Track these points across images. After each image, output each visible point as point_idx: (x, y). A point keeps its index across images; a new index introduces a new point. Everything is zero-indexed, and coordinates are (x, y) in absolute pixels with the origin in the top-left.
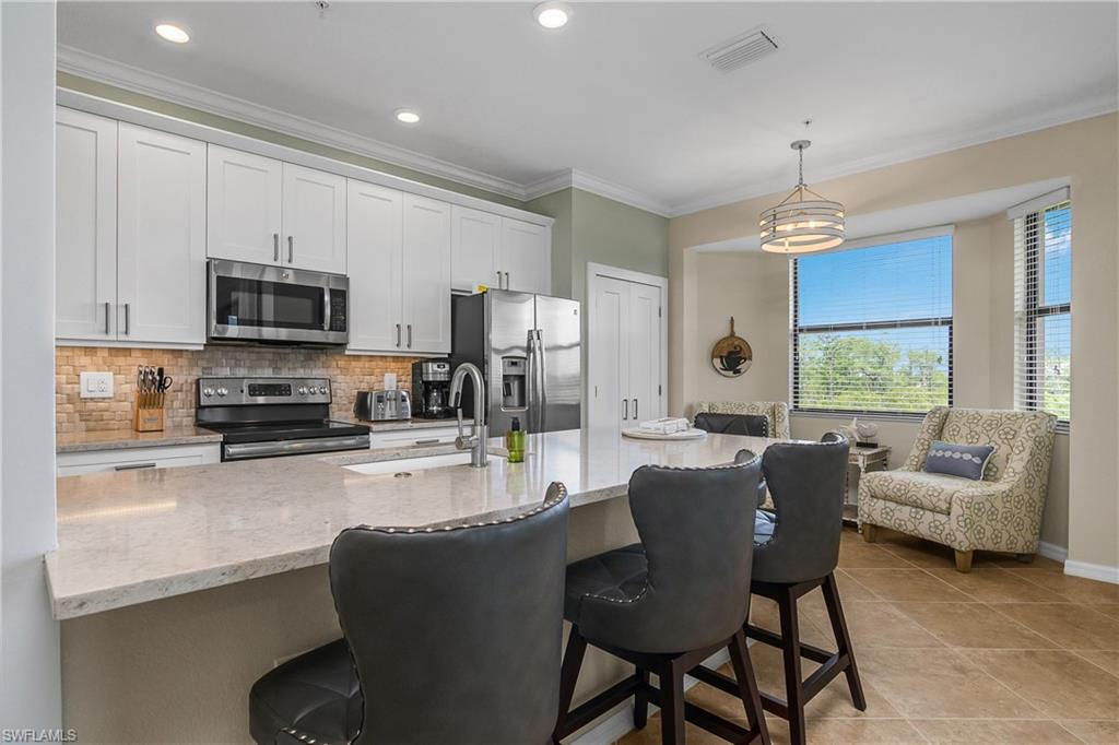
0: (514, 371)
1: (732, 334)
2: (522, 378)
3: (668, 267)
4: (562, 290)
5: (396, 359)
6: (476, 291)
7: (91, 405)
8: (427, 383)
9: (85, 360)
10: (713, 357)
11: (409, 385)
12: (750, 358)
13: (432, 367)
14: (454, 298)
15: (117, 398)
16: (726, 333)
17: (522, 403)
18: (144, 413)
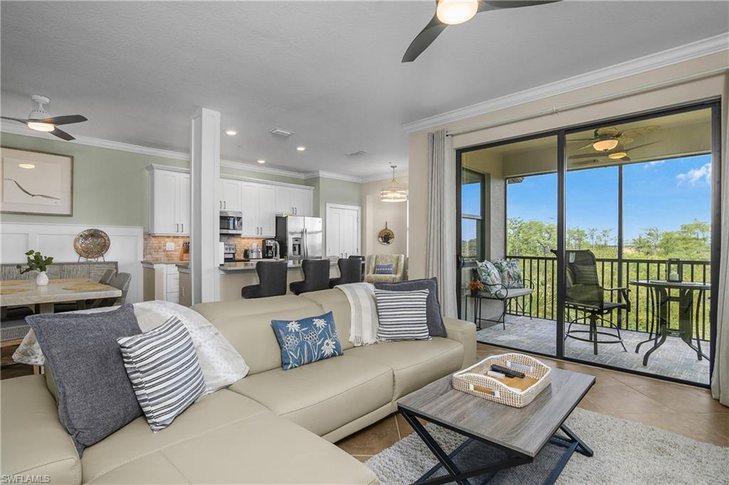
0: (297, 243)
1: (386, 229)
2: (299, 245)
3: (362, 204)
4: (316, 214)
5: (257, 238)
6: (284, 216)
7: (168, 253)
8: (267, 247)
9: (167, 239)
10: (379, 237)
11: (261, 247)
12: (393, 237)
13: (269, 241)
14: (277, 218)
15: (175, 251)
16: (384, 228)
17: (300, 253)
18: (185, 255)
